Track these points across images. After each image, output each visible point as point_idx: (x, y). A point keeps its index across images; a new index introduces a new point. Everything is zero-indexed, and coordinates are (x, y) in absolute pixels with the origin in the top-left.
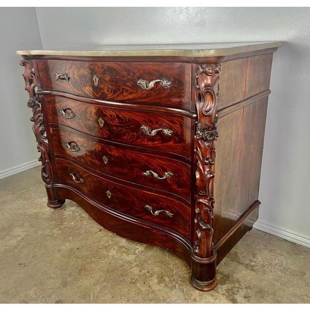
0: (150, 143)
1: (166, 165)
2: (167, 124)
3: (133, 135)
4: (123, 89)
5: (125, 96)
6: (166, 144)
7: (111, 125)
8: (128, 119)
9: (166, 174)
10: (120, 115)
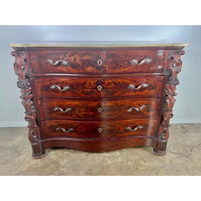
0: (133, 93)
1: (141, 103)
2: (145, 81)
3: (123, 91)
4: (121, 66)
5: (122, 70)
6: (143, 92)
7: (108, 88)
8: (121, 83)
9: (142, 107)
10: (116, 82)
